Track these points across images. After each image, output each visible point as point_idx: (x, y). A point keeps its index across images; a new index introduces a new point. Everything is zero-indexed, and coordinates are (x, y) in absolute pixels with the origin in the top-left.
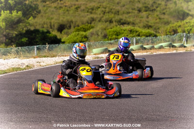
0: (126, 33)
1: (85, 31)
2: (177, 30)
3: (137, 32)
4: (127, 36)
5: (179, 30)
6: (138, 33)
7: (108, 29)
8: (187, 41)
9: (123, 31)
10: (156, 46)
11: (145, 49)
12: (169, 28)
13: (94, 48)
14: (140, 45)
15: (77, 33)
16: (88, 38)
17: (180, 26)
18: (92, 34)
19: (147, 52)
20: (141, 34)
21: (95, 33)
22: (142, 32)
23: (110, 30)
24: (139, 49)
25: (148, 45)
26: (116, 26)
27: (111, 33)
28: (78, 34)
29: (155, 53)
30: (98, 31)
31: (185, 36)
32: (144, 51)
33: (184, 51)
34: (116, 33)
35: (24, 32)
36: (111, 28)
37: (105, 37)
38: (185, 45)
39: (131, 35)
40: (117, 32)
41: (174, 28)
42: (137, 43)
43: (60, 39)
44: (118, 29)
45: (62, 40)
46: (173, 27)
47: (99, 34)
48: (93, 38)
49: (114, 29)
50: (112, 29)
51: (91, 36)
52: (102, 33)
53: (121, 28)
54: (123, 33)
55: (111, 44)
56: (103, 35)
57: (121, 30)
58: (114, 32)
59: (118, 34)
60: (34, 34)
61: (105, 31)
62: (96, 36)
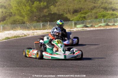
1: (85, 14)
3: (116, 15)
4: (110, 17)
6: (116, 16)
7: (98, 13)
9: (107, 14)
10: (115, 24)
16: (86, 18)
18: (88, 16)
21: (90, 15)
23: (99, 13)
26: (103, 11)
27: (100, 16)
28: (81, 16)
29: (108, 28)
30: (92, 14)
34: (103, 15)
35: (47, 14)
36: (100, 13)
37: (96, 18)
39: (112, 17)
40: (104, 15)
43: (70, 19)
44: (104, 14)
45: (71, 20)
47: (93, 16)
50: (101, 13)
51: (88, 17)
52: (94, 16)
53: (106, 13)
54: (107, 16)
56: (95, 16)
57: (106, 14)
58: (102, 15)
59: (104, 16)
60: (53, 16)
61: (96, 14)
62: (91, 17)
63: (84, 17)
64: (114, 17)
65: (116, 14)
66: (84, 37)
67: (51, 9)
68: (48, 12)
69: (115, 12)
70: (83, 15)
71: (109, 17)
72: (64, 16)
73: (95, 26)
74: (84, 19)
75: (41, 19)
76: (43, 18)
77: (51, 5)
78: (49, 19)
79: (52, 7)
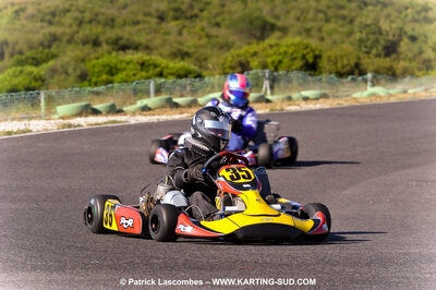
0: (131, 70)
1: (36, 65)
2: (248, 62)
3: (156, 66)
4: (135, 75)
5: (254, 63)
6: (158, 70)
7: (90, 60)
8: (272, 87)
9: (124, 65)
10: (201, 101)
11: (176, 105)
12: (230, 58)
13: (59, 105)
14: (164, 97)
15: (19, 68)
16: (43, 81)
17: (255, 54)
18: (54, 71)
19: (181, 113)
20: (165, 72)
21: (59, 68)
22: (167, 67)
23: (94, 62)
24: (163, 107)
25: (182, 96)
26: (110, 53)
27: (96, 70)
30: (68, 64)
31: (267, 75)
32: (175, 110)
33: (267, 111)
34: (107, 68)
36: (98, 58)
37: (83, 77)
38: (269, 97)
39: (144, 74)
40: (111, 68)
41: (242, 59)
42: (158, 91)
44: (114, 61)
46: (238, 56)
47: (70, 71)
48: (55, 80)
49: (105, 60)
50: (100, 61)
51: (52, 77)
52: (75, 69)
53: (121, 58)
54: (124, 69)
55: (97, 93)
56: (78, 73)
57: (121, 62)
58: (104, 66)
59: (114, 70)
61: (82, 65)
62: (62, 77)
64: (151, 72)
65: (158, 62)
69: (153, 57)
71: (131, 73)
73: (125, 109)
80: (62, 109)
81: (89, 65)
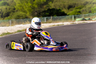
1: (80, 9)
7: (92, 8)
16: (81, 13)
21: (84, 10)
23: (93, 8)
27: (93, 10)
28: (76, 11)
35: (47, 10)
36: (93, 7)
43: (66, 14)
45: (68, 14)
47: (87, 10)
51: (83, 12)
52: (88, 10)
56: (89, 11)
58: (95, 9)
60: (52, 11)
62: (85, 12)
63: (79, 12)
66: (87, 29)
67: (50, 5)
68: (48, 8)
70: (78, 10)
72: (61, 11)
74: (79, 13)
75: (41, 14)
76: (43, 14)
77: (50, 2)
78: (48, 14)
79: (50, 3)
80: (77, 19)
81: (91, 9)
